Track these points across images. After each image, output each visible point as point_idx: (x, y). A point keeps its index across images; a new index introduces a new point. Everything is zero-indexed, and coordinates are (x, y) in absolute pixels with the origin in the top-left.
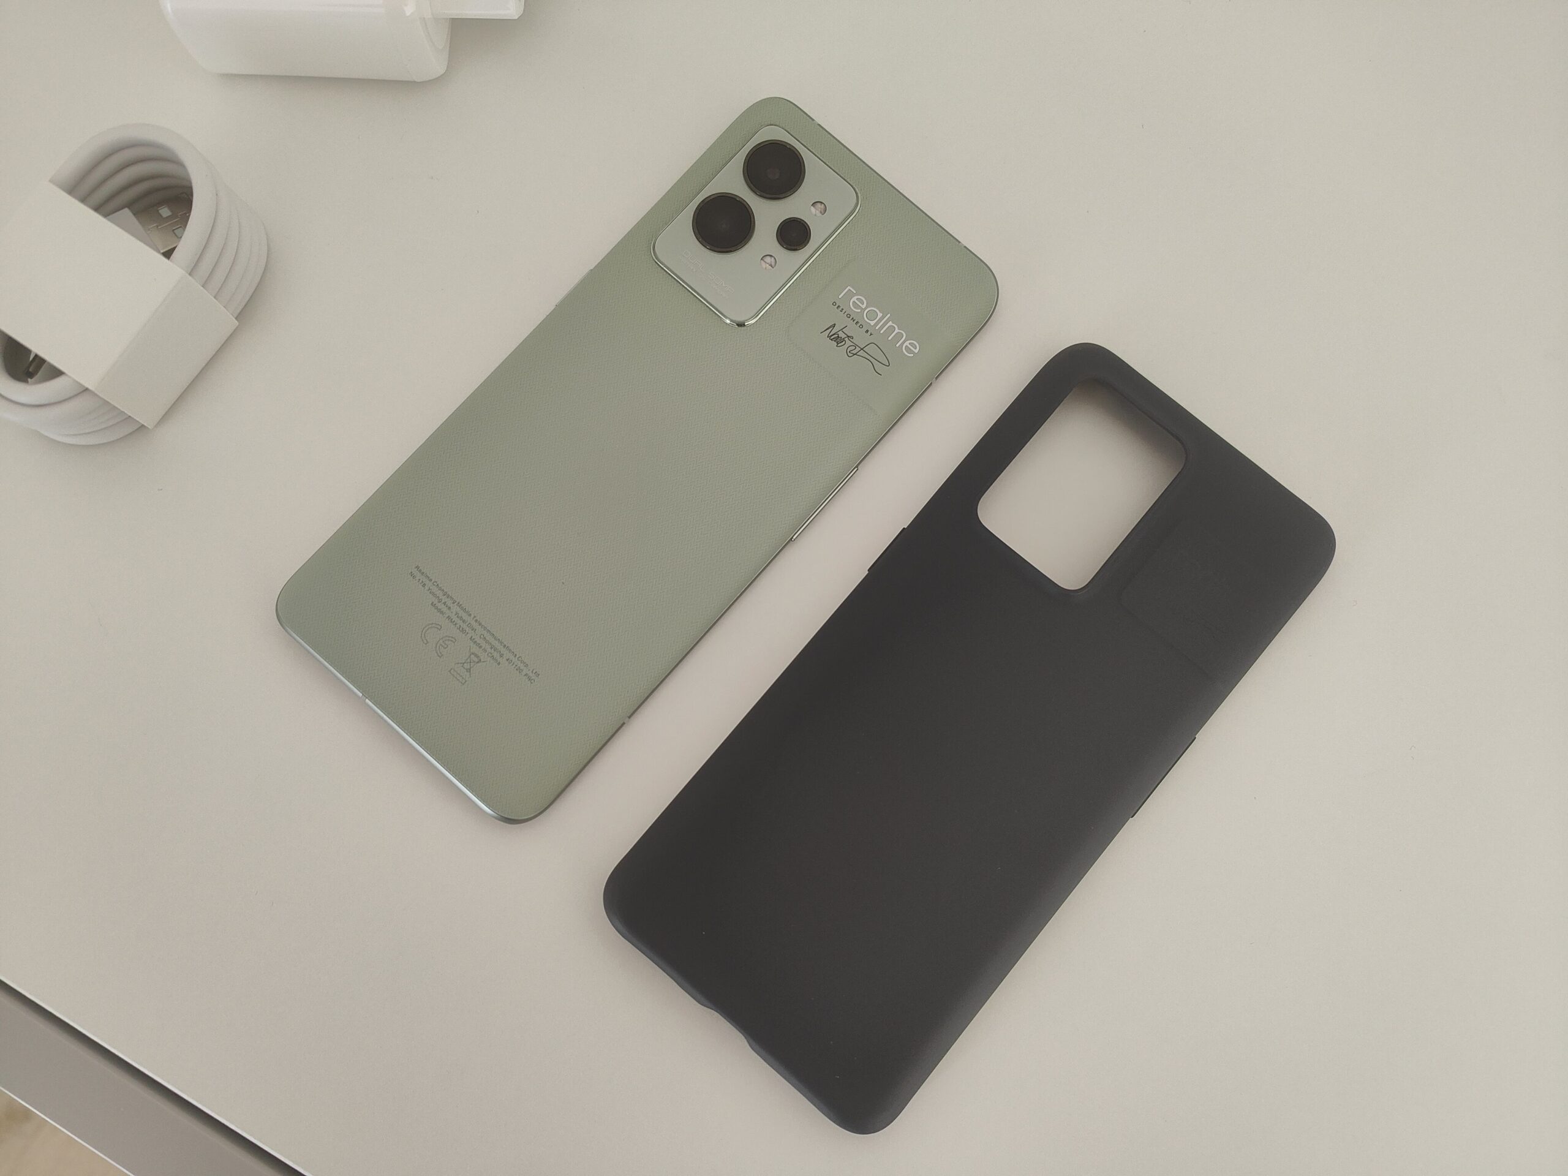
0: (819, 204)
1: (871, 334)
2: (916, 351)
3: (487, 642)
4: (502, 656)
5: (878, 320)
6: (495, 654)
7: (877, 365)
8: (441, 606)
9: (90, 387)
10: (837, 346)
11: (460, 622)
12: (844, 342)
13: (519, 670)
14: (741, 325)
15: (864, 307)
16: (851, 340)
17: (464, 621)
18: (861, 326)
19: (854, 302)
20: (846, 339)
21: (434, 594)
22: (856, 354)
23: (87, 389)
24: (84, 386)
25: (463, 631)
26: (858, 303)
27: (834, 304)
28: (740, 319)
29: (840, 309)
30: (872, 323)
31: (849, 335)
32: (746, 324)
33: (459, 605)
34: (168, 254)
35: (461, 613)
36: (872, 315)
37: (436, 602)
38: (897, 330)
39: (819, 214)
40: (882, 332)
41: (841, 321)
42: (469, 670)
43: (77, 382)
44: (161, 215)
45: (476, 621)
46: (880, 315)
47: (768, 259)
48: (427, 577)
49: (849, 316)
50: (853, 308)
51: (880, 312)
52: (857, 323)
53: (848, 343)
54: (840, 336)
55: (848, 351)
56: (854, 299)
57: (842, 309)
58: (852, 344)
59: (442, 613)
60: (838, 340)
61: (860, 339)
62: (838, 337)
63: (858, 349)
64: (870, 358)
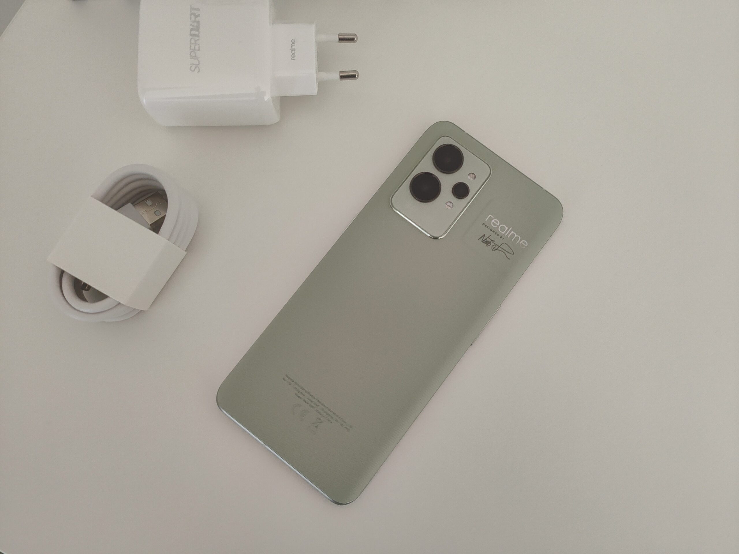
0: (472, 175)
1: (503, 239)
2: (527, 245)
3: (325, 412)
4: (332, 418)
5: (507, 231)
6: (329, 418)
7: (508, 255)
8: (299, 394)
9: (121, 302)
10: (487, 246)
11: (310, 403)
12: (490, 244)
13: (342, 425)
14: (436, 238)
15: (498, 225)
16: (493, 242)
17: (312, 402)
18: (498, 235)
19: (493, 222)
20: (491, 242)
21: (296, 388)
22: (496, 249)
25: (312, 407)
26: (495, 223)
27: (483, 224)
28: (435, 235)
29: (487, 227)
30: (503, 233)
31: (492, 240)
32: (439, 238)
33: (309, 393)
35: (310, 398)
36: (503, 229)
37: (297, 393)
38: (516, 236)
39: (471, 179)
40: (508, 237)
41: (488, 233)
42: (316, 427)
43: (115, 300)
44: (147, 204)
45: (318, 401)
46: (507, 228)
47: (449, 204)
48: (292, 380)
49: (491, 230)
50: (493, 226)
51: (507, 227)
52: (496, 233)
53: (492, 244)
55: (493, 248)
56: (493, 221)
57: (488, 227)
58: (494, 244)
59: (301, 398)
60: (487, 243)
61: (498, 242)
62: (487, 241)
63: (497, 247)
64: (504, 251)
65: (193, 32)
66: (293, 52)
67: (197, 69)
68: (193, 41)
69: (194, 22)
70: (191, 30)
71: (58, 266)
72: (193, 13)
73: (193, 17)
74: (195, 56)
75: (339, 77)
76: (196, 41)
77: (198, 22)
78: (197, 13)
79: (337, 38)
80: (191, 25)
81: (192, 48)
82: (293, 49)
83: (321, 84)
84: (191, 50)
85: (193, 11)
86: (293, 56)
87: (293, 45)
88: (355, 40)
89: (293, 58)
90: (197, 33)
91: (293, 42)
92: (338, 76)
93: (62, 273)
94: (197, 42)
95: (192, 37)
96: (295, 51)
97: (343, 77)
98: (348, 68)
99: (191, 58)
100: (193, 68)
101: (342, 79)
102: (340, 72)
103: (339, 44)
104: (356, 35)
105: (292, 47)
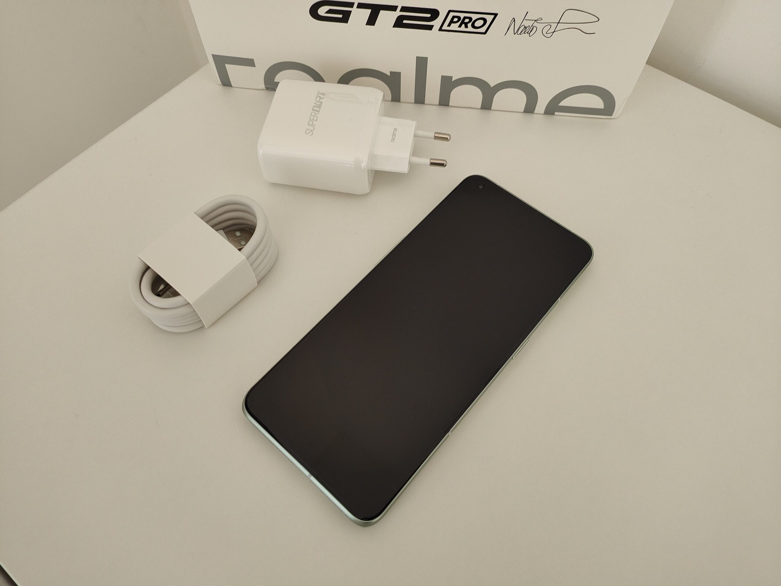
9: (190, 303)
23: (189, 303)
24: (188, 302)
34: (240, 250)
43: (185, 300)
44: (236, 235)
65: (315, 108)
66: (394, 137)
67: (311, 133)
68: (313, 114)
69: (318, 102)
70: (314, 106)
71: (146, 263)
73: (318, 98)
74: (312, 124)
75: (429, 163)
76: (315, 114)
77: (321, 103)
78: (322, 96)
79: (433, 135)
80: (315, 103)
81: (311, 118)
82: (394, 135)
83: (412, 166)
84: (310, 120)
85: (319, 95)
86: (393, 139)
89: (392, 141)
90: (318, 109)
91: (395, 130)
92: (428, 161)
93: (148, 268)
95: (313, 111)
97: (432, 164)
98: (439, 157)
99: (308, 125)
100: (307, 132)
101: (431, 165)
102: (431, 159)
103: (434, 140)
104: (450, 135)
105: (394, 133)
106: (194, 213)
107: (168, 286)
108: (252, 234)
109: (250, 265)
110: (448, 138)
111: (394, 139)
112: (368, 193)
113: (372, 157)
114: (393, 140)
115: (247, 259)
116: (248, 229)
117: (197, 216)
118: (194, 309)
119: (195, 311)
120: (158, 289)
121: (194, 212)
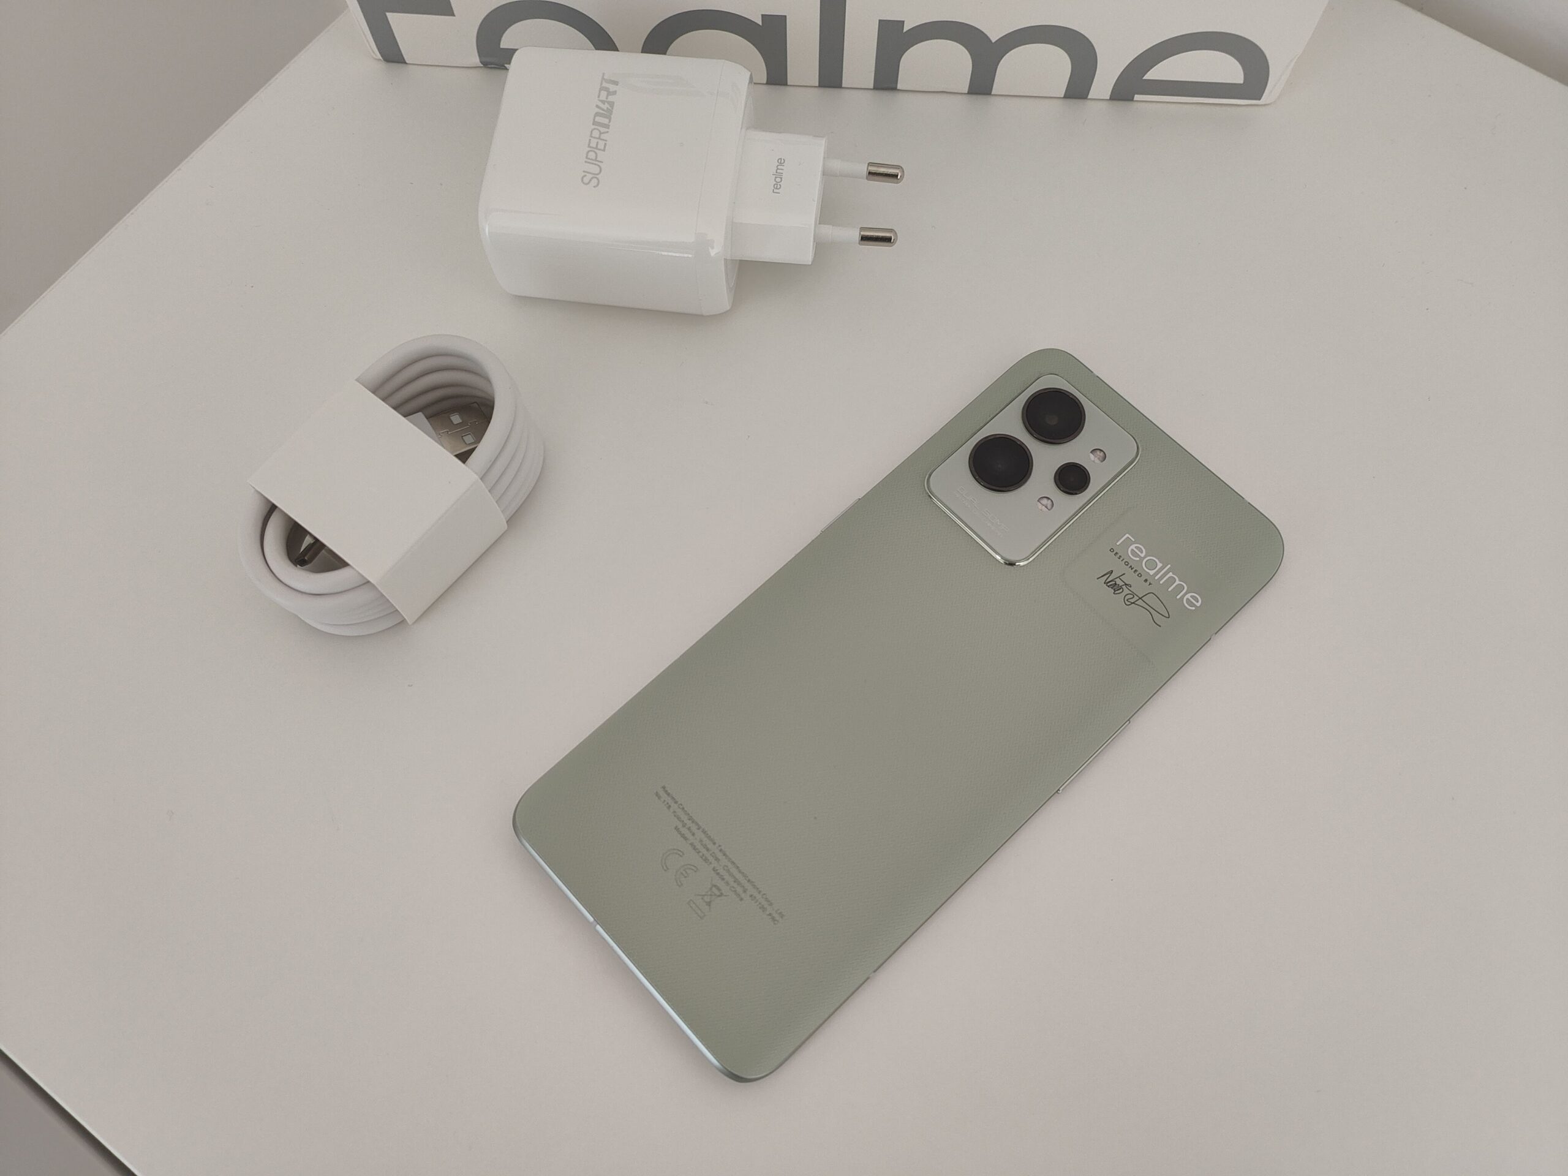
0: (1098, 452)
1: (1150, 584)
2: (1198, 604)
3: (731, 875)
4: (745, 891)
5: (1159, 571)
6: (739, 890)
8: (684, 831)
10: (1114, 593)
11: (704, 851)
12: (1121, 590)
13: (763, 909)
14: (1012, 564)
15: (1143, 555)
16: (1130, 588)
17: (708, 850)
18: (1140, 575)
19: (1132, 550)
20: (1124, 587)
21: (679, 818)
22: (1134, 603)
23: (368, 582)
24: (366, 579)
25: (706, 860)
26: (1136, 551)
27: (1112, 550)
28: (1012, 558)
29: (1118, 556)
30: (1152, 572)
31: (1127, 583)
32: (1017, 564)
33: (704, 832)
34: (464, 457)
35: (706, 841)
36: (1151, 565)
37: (680, 826)
38: (1178, 582)
39: (1097, 461)
40: (1161, 582)
41: (1119, 569)
42: (709, 904)
44: (452, 421)
45: (721, 850)
46: (1160, 565)
47: (1045, 501)
48: (673, 798)
49: (1127, 563)
50: (1130, 555)
51: (1160, 562)
52: (1136, 571)
53: (1126, 591)
54: (1117, 583)
56: (1133, 547)
57: (1120, 556)
58: (1130, 593)
59: (686, 839)
60: (1115, 587)
61: (1139, 587)
62: (1116, 584)
63: (1136, 598)
64: (1150, 609)
65: (598, 119)
66: (778, 180)
67: (594, 181)
68: (596, 134)
69: (603, 102)
70: (597, 114)
71: (266, 496)
72: (603, 87)
73: (604, 94)
74: (596, 160)
75: (857, 238)
76: (601, 133)
77: (612, 104)
78: (612, 88)
79: (864, 169)
80: (597, 106)
81: (591, 145)
82: (778, 175)
83: (821, 247)
84: (590, 149)
85: (605, 85)
86: (777, 187)
87: (779, 167)
88: (899, 177)
89: (775, 191)
90: (606, 121)
91: (781, 162)
92: (856, 236)
93: (272, 508)
94: (603, 136)
95: (594, 127)
96: (781, 178)
97: (865, 239)
98: (878, 223)
99: (586, 162)
100: (586, 180)
101: (863, 242)
102: (862, 229)
103: (866, 181)
104: (902, 168)
105: (778, 171)
106: (357, 380)
107: (318, 546)
108: (487, 418)
109: (490, 491)
110: (897, 176)
111: (779, 187)
112: (727, 311)
113: (734, 231)
114: (777, 189)
115: (481, 479)
116: (475, 405)
117: (364, 389)
118: (379, 591)
119: (382, 595)
120: (300, 549)
121: (356, 378)
